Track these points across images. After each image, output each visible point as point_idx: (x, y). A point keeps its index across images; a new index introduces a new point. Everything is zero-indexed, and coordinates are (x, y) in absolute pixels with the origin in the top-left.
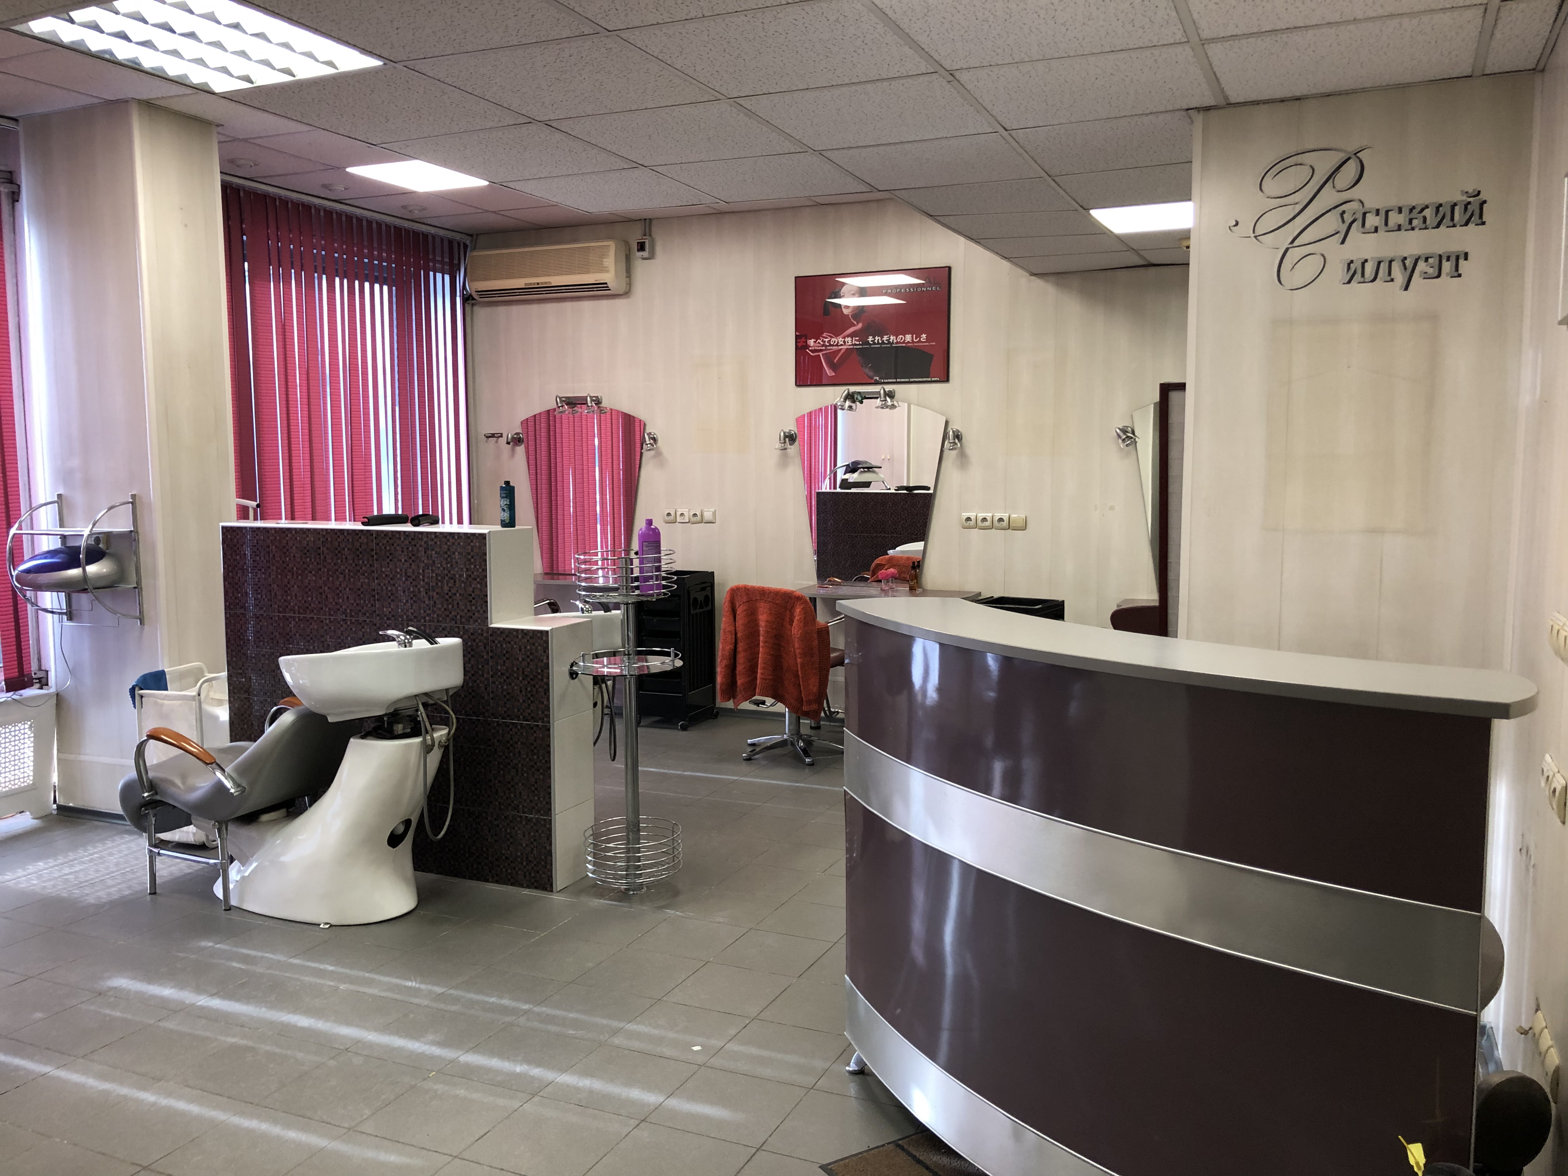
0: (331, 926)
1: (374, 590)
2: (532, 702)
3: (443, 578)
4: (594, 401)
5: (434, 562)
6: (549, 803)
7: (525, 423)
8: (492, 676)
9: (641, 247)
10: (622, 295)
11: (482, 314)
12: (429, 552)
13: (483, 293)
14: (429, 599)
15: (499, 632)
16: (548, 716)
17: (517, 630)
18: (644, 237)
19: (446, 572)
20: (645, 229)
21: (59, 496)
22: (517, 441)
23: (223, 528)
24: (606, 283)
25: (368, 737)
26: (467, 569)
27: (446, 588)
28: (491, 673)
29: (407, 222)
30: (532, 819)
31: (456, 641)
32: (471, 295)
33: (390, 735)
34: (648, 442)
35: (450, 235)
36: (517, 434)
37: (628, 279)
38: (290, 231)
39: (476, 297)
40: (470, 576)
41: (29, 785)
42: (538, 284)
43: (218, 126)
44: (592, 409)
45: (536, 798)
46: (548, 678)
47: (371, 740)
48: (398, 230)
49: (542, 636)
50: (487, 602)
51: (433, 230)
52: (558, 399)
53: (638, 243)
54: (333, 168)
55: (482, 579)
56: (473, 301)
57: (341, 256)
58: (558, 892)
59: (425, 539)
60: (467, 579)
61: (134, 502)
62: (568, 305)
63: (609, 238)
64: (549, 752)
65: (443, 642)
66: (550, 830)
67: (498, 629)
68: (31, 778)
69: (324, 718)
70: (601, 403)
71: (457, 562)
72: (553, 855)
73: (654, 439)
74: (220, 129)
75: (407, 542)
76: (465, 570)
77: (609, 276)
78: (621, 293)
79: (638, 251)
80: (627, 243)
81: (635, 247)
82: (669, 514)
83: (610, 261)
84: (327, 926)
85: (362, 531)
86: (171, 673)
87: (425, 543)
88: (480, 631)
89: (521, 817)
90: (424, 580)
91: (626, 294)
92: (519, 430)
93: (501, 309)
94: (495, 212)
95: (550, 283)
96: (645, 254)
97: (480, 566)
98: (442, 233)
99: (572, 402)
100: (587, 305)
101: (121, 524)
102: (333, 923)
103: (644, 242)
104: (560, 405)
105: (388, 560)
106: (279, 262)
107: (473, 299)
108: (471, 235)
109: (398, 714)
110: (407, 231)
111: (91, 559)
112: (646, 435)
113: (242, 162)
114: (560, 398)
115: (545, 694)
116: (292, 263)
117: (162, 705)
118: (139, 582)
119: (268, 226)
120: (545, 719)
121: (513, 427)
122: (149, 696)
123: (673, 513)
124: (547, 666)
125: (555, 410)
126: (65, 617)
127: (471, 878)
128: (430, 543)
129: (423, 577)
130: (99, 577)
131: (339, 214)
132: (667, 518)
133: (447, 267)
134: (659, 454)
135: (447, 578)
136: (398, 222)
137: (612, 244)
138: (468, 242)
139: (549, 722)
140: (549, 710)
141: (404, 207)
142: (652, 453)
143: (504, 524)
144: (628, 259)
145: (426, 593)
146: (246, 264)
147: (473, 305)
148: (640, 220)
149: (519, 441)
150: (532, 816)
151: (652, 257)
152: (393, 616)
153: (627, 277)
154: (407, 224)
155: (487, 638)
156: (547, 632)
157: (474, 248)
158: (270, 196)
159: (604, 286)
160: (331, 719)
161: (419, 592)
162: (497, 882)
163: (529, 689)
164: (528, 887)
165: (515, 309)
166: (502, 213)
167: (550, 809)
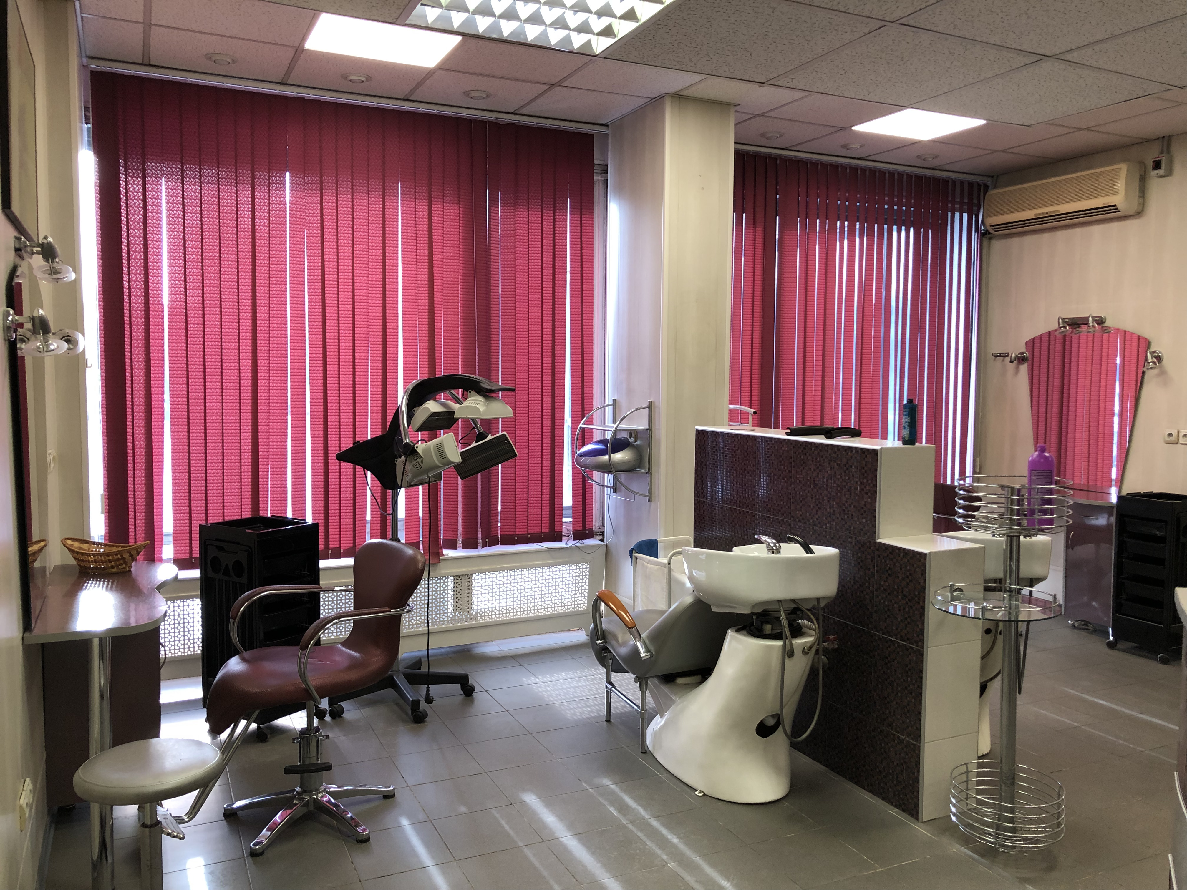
0: (705, 795)
1: (790, 494)
2: (909, 623)
3: (842, 489)
4: (1096, 321)
5: (835, 473)
6: (919, 729)
7: (1032, 344)
8: (876, 590)
9: (1157, 165)
10: (1131, 216)
11: (997, 245)
12: (832, 463)
13: (998, 227)
14: (830, 507)
15: (884, 548)
16: (922, 641)
17: (899, 549)
18: (1161, 155)
19: (844, 484)
20: (1162, 147)
21: (614, 401)
22: (1021, 359)
23: (697, 431)
24: (1115, 205)
25: (741, 632)
26: (861, 483)
27: (844, 499)
28: (875, 587)
29: (927, 170)
30: (903, 740)
31: (832, 551)
32: (987, 230)
33: (758, 633)
34: (1150, 360)
35: (970, 178)
36: (1022, 353)
37: (1141, 200)
38: (818, 188)
39: (992, 231)
40: (863, 490)
41: (584, 610)
42: (1047, 213)
43: (736, 105)
44: (1093, 329)
45: (908, 720)
46: (924, 602)
47: (744, 635)
48: (919, 178)
49: (919, 559)
50: (875, 517)
51: (953, 176)
52: (1060, 320)
53: (1154, 162)
54: (842, 129)
55: (873, 494)
56: (990, 235)
57: (863, 205)
58: (923, 822)
59: (830, 451)
60: (860, 492)
61: (650, 407)
62: (1078, 231)
63: (1123, 161)
64: (921, 678)
65: (821, 551)
66: (918, 756)
67: (884, 545)
68: (586, 605)
69: (709, 606)
70: (1104, 323)
71: (853, 476)
72: (921, 782)
73: (1159, 359)
74: (737, 108)
75: (816, 452)
76: (859, 483)
77: (1118, 199)
78: (1131, 213)
79: (1154, 169)
80: (1142, 164)
81: (1150, 165)
82: (1170, 435)
83: (1120, 185)
84: (700, 795)
85: (784, 440)
86: (662, 542)
87: (830, 455)
88: (868, 544)
89: (894, 735)
90: (827, 489)
91: (1139, 214)
92: (1024, 350)
93: (1016, 241)
94: (1003, 151)
95: (1058, 211)
96: (1161, 172)
97: (872, 482)
98: (961, 177)
99: (1076, 323)
100: (1096, 229)
101: (641, 424)
102: (706, 792)
103: (1160, 160)
104: (1061, 326)
105: (802, 468)
106: (807, 214)
107: (990, 233)
108: (992, 177)
109: (768, 615)
110: (928, 179)
111: (615, 450)
112: (1148, 353)
113: (769, 135)
114: (1063, 319)
115: (921, 617)
116: (818, 214)
117: (647, 567)
118: (650, 469)
119: (799, 186)
120: (919, 643)
121: (1018, 347)
122: (641, 558)
123: (1175, 434)
124: (923, 590)
125: (1056, 330)
126: (612, 490)
127: (851, 780)
128: (833, 455)
129: (827, 486)
130: (622, 463)
131: (864, 170)
132: (1168, 439)
133: (965, 207)
134: (1163, 373)
135: (845, 490)
136: (920, 171)
137: (1123, 168)
138: (989, 183)
139: (923, 647)
140: (923, 634)
141: (918, 157)
142: (1155, 372)
143: (906, 442)
144: (1143, 180)
145: (828, 501)
146: (778, 217)
147: (990, 239)
148: (1158, 139)
149: (1023, 360)
150: (904, 737)
151: (1169, 173)
152: (803, 519)
153: (1140, 197)
154: (928, 173)
155: (873, 552)
156: (925, 555)
157: (995, 187)
158: (802, 161)
159: (1112, 208)
160: (714, 609)
161: (823, 500)
162: (871, 791)
163: (907, 610)
164: (896, 807)
165: (1028, 239)
166: (1011, 150)
167: (920, 736)
